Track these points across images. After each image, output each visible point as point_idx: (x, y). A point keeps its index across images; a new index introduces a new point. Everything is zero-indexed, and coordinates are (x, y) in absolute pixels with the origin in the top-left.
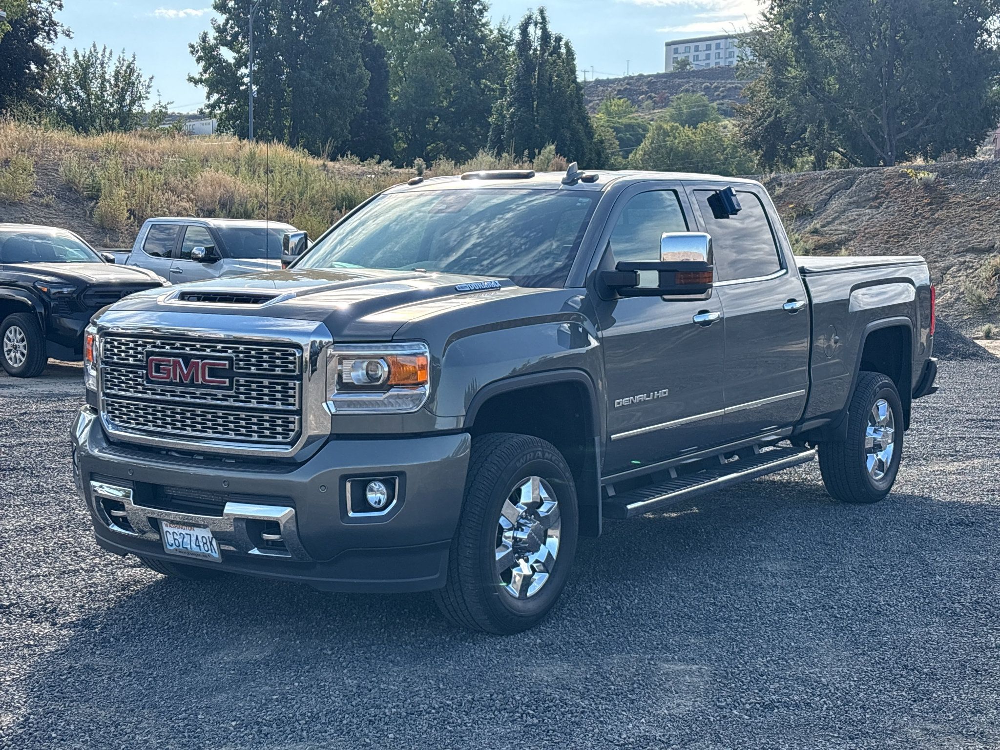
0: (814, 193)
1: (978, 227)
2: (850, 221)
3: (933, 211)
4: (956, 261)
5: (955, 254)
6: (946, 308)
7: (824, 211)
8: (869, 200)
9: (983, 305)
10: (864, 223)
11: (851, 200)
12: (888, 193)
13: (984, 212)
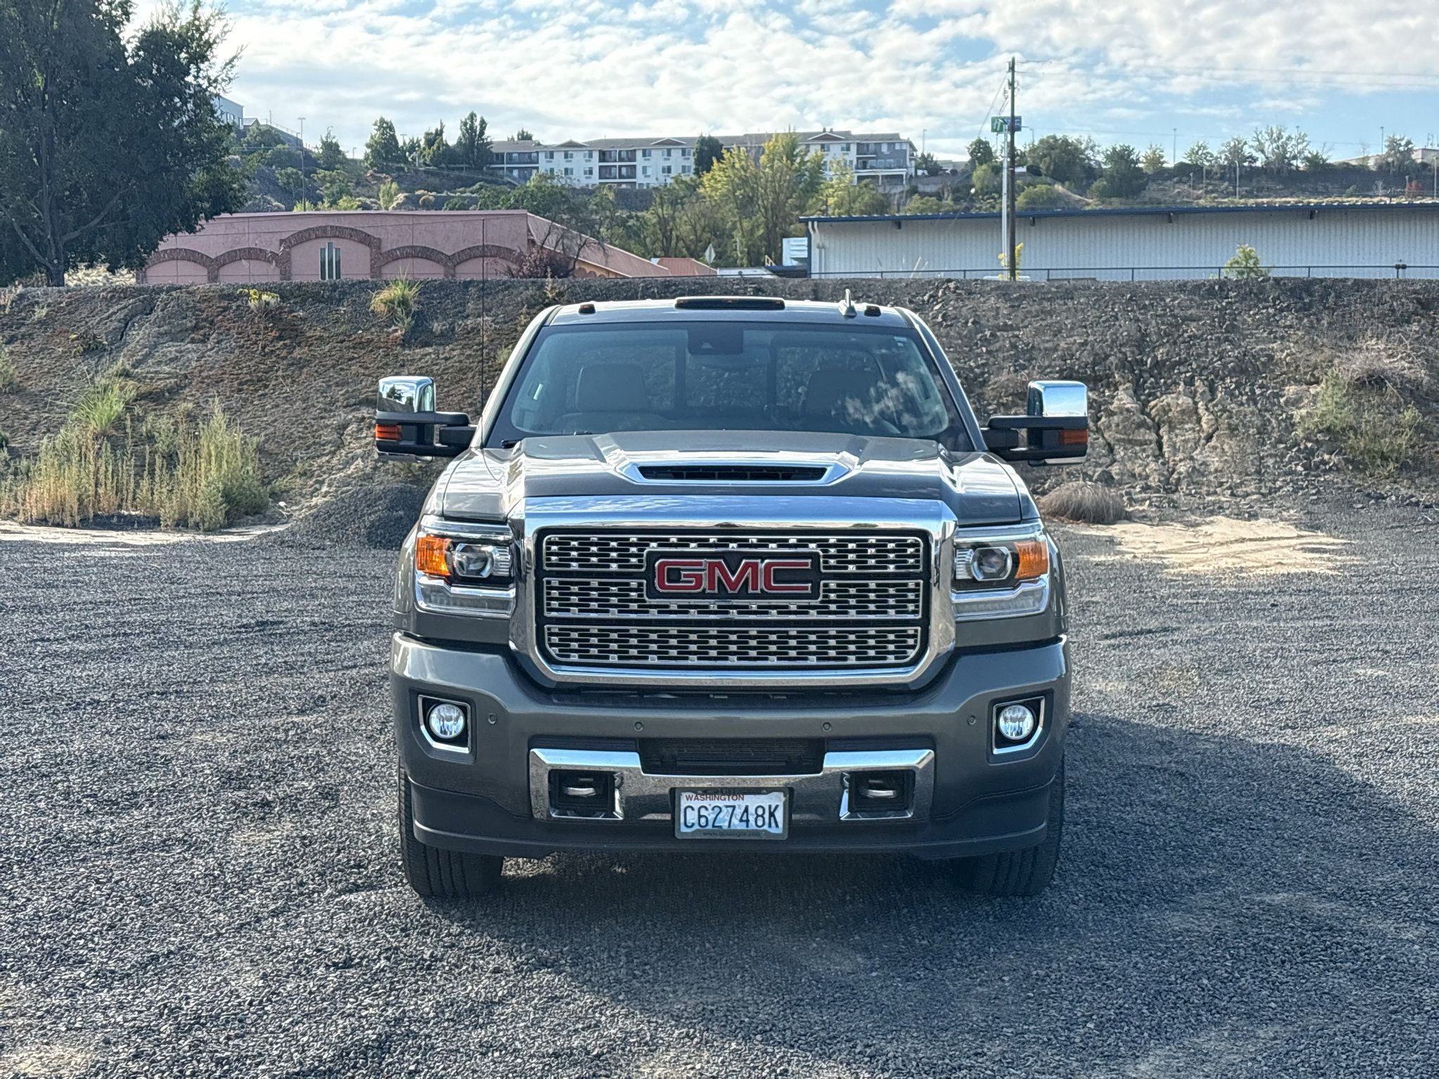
0: (98, 319)
1: (362, 371)
2: (171, 360)
3: (291, 349)
4: (350, 417)
5: (345, 407)
6: (364, 480)
7: (126, 344)
8: (187, 330)
9: (414, 475)
10: (194, 364)
11: (162, 329)
12: (213, 321)
13: (363, 351)
